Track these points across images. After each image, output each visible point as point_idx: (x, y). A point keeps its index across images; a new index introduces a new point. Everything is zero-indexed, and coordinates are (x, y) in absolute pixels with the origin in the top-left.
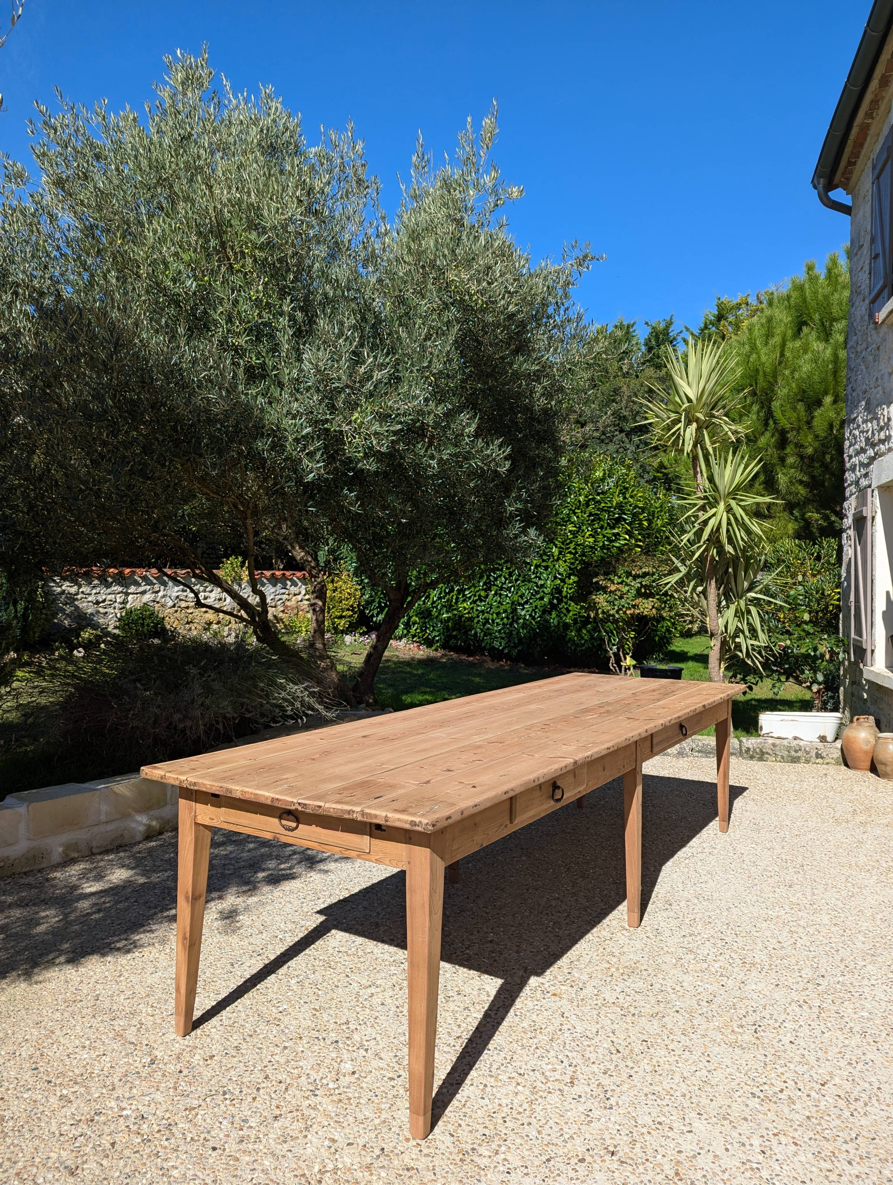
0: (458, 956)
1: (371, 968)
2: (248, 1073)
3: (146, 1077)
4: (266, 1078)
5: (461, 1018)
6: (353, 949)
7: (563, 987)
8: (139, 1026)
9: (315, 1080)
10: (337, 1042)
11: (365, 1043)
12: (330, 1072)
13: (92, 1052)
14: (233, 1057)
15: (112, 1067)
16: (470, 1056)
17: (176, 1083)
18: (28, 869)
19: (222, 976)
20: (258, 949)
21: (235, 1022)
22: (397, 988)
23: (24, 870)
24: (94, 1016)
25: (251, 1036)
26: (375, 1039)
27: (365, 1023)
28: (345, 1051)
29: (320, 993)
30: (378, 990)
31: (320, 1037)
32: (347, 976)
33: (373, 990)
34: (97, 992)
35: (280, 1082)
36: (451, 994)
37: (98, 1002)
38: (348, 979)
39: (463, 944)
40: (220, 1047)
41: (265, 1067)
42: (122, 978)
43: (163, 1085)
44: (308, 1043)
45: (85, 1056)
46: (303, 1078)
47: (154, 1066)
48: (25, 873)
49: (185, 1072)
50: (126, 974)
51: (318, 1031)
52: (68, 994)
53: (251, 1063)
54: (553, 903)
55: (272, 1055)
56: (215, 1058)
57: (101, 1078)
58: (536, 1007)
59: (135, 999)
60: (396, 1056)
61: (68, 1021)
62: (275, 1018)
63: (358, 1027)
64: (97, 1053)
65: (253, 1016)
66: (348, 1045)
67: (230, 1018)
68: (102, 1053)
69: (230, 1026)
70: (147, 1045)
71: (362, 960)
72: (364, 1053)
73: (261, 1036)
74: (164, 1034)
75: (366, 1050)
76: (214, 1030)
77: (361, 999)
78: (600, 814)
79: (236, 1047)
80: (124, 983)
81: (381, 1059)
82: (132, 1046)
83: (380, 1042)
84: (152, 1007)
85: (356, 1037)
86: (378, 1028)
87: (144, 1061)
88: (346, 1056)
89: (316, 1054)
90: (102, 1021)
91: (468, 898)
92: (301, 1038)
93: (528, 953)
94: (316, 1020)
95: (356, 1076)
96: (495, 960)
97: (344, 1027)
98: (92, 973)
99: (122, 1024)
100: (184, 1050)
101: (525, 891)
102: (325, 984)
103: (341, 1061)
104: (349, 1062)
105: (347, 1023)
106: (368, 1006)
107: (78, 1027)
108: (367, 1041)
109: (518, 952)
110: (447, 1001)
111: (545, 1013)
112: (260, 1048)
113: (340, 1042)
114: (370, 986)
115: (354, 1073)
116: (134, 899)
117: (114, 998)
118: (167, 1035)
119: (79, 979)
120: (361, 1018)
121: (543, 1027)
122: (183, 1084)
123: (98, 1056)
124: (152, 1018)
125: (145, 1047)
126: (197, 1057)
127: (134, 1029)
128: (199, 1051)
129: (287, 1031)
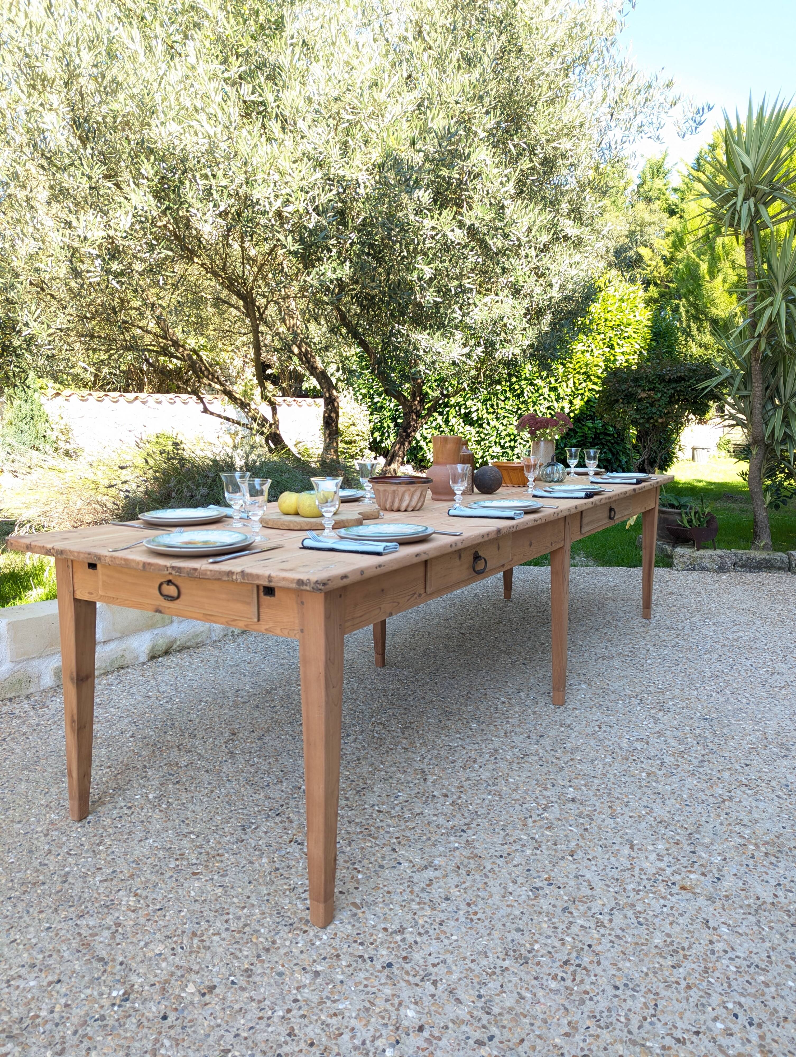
0: (534, 821)
1: (424, 838)
2: (264, 1022)
3: (113, 1028)
4: (289, 1035)
5: (562, 926)
6: (397, 808)
7: (692, 876)
8: (114, 928)
9: (364, 1043)
10: (390, 965)
11: (431, 969)
12: (386, 1025)
13: (43, 975)
14: (243, 989)
15: (67, 1005)
16: (591, 999)
17: (157, 1040)
19: (230, 846)
20: (276, 805)
21: (246, 925)
22: (463, 871)
23: (10, 695)
24: (56, 910)
25: (268, 950)
26: (444, 962)
27: (427, 932)
28: (403, 984)
29: (360, 876)
30: (437, 873)
31: (366, 956)
32: (394, 850)
33: (430, 873)
34: (67, 869)
35: (312, 1044)
36: (539, 884)
37: (66, 885)
38: (395, 855)
39: (538, 804)
40: (223, 970)
41: (289, 1011)
42: (101, 848)
43: (137, 1045)
44: (349, 966)
45: (32, 983)
46: (346, 1037)
47: (128, 1005)
48: (10, 700)
49: (172, 1017)
50: (108, 841)
51: (361, 944)
52: (29, 872)
53: (267, 1002)
54: (638, 745)
55: (298, 988)
56: (217, 991)
57: (49, 1026)
58: (665, 909)
59: (114, 882)
60: (480, 996)
61: (20, 918)
62: (301, 919)
63: (418, 939)
64: (50, 978)
65: (271, 915)
66: (407, 973)
67: (239, 918)
68: (56, 978)
69: (239, 932)
70: (121, 964)
71: (411, 825)
72: (432, 988)
73: (282, 951)
74: (146, 944)
75: (435, 983)
76: (216, 938)
77: (416, 889)
78: (657, 634)
79: (247, 970)
80: (103, 856)
81: (458, 1000)
82: (100, 965)
83: (454, 968)
84: (136, 895)
85: (417, 956)
86: (446, 942)
87: (114, 994)
88: (406, 994)
89: (361, 987)
90: (66, 919)
91: (529, 737)
92: (338, 956)
93: (627, 818)
94: (357, 925)
95: (426, 1034)
96: (586, 829)
97: (398, 938)
98: (64, 839)
99: (91, 923)
100: (172, 974)
101: (597, 729)
102: (365, 862)
103: (400, 1004)
104: (412, 1006)
105: (401, 930)
106: (427, 901)
107: (32, 929)
108: (434, 965)
109: (613, 817)
110: (536, 897)
111: (681, 920)
112: (280, 974)
113: (395, 966)
114: (426, 867)
115: (421, 1029)
116: (131, 733)
117: (89, 879)
118: (151, 946)
119: (47, 847)
120: (421, 922)
121: (686, 945)
122: (167, 1043)
123: (50, 984)
124: (133, 915)
125: (118, 967)
126: (191, 988)
127: (106, 933)
128: (193, 976)
129: (318, 943)
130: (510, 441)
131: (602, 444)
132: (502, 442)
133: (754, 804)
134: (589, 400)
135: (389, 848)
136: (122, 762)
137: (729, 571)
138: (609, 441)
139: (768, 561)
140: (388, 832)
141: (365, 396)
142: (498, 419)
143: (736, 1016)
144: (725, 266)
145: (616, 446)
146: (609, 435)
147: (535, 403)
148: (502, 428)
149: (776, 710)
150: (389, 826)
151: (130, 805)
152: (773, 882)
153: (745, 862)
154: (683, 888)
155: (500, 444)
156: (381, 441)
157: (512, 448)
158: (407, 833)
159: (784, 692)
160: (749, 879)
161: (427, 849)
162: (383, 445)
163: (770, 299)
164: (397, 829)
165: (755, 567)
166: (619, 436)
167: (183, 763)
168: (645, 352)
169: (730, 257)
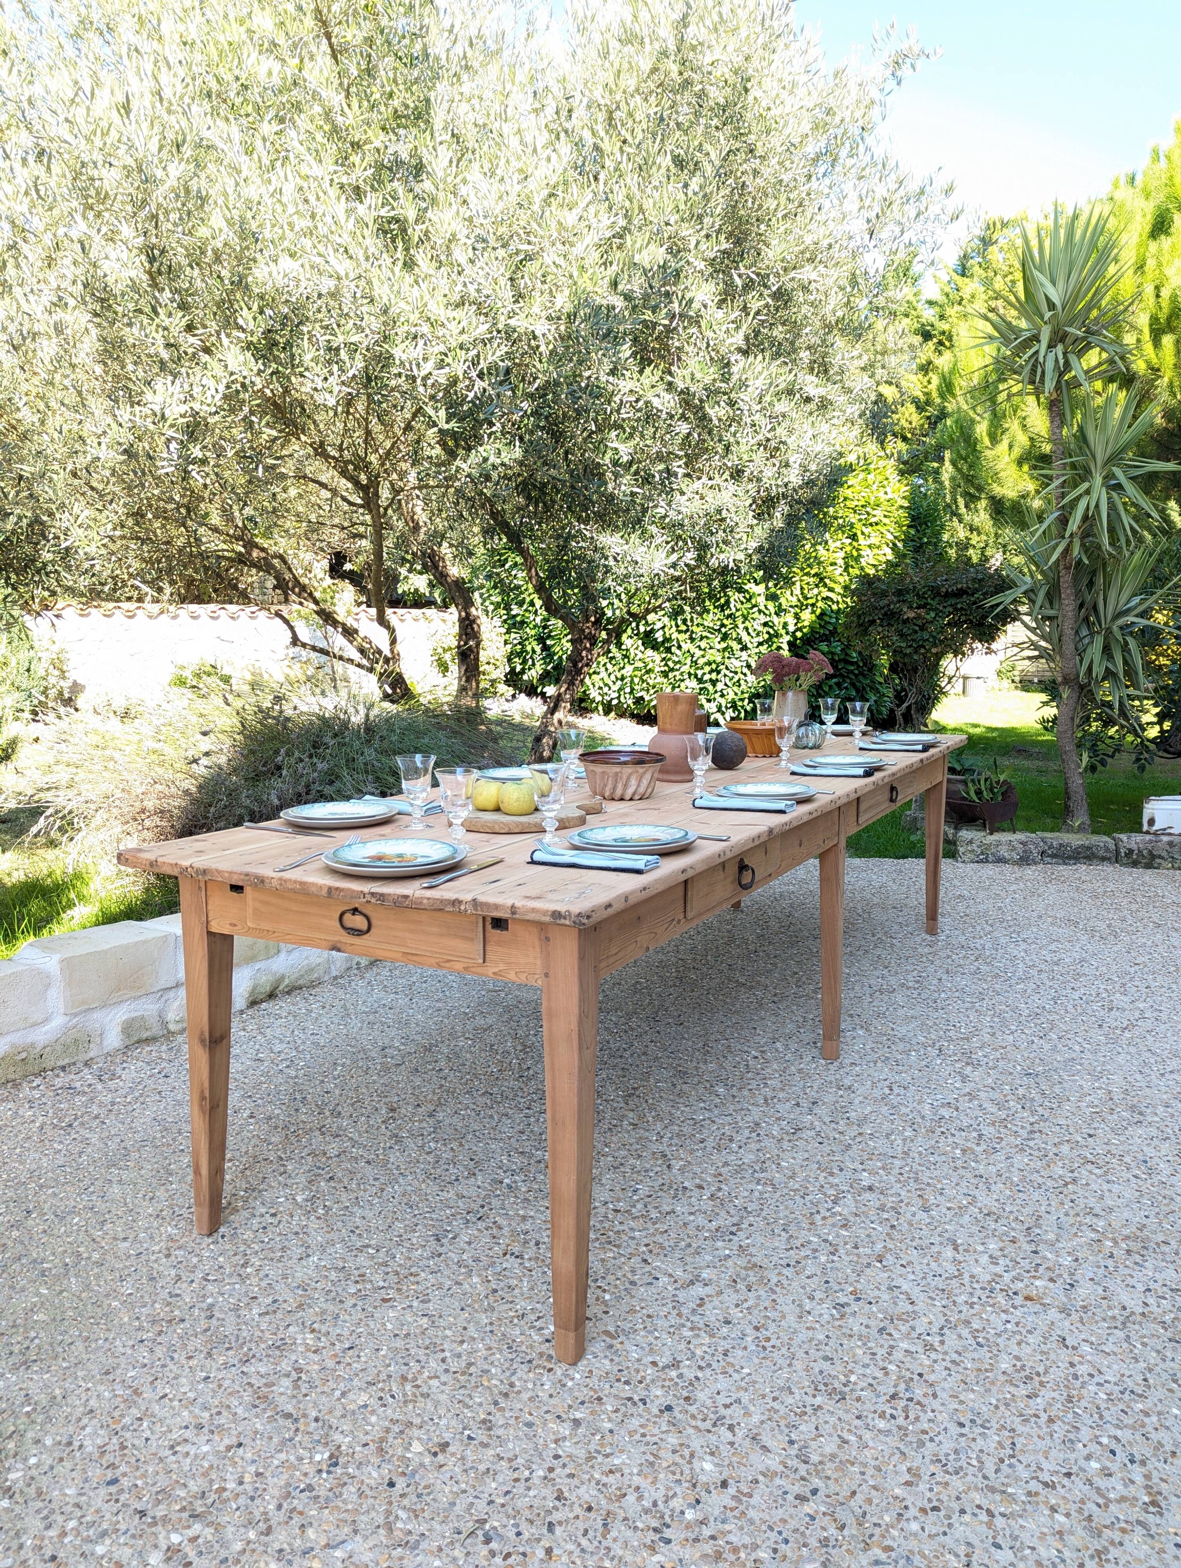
0: (824, 1218)
1: (683, 1244)
2: (522, 1485)
3: (327, 1499)
4: (558, 1498)
5: (881, 1352)
6: (639, 1206)
7: (1038, 1283)
8: (294, 1375)
9: (655, 1504)
10: (669, 1408)
11: (723, 1411)
12: (678, 1481)
13: (216, 1438)
14: (485, 1445)
15: (258, 1474)
16: (932, 1440)
17: (388, 1513)
18: (66, 1061)
19: (425, 1262)
20: (475, 1207)
21: (470, 1364)
22: (741, 1286)
23: (61, 1063)
24: (209, 1354)
25: (506, 1395)
26: (738, 1401)
27: (709, 1365)
28: (691, 1431)
29: (607, 1297)
30: (708, 1290)
31: (636, 1398)
32: (645, 1261)
33: (699, 1290)
34: (209, 1300)
35: (590, 1509)
36: (843, 1300)
37: (214, 1321)
38: (648, 1268)
39: (825, 1194)
40: (454, 1423)
41: (551, 1470)
42: (249, 1270)
43: (364, 1518)
44: (617, 1411)
45: (205, 1449)
46: (631, 1498)
47: (339, 1470)
48: (63, 1068)
49: (400, 1483)
50: (254, 1260)
51: (627, 1383)
52: (157, 1306)
53: (520, 1460)
54: (945, 1112)
55: (556, 1441)
56: (451, 1449)
57: (242, 1500)
58: (1009, 1326)
59: (279, 1315)
60: (792, 1442)
61: (164, 1366)
62: (541, 1355)
63: (700, 1375)
64: (227, 1442)
65: (500, 1351)
66: (693, 1417)
67: (459, 1356)
68: (234, 1441)
69: (463, 1373)
70: (317, 1420)
71: (662, 1227)
72: (729, 1434)
73: (525, 1396)
74: (343, 1394)
75: (731, 1428)
76: (434, 1383)
77: (685, 1311)
78: (948, 957)
79: (484, 1422)
80: (254, 1280)
81: (764, 1448)
82: (288, 1423)
83: (752, 1408)
84: (313, 1331)
85: (702, 1396)
86: (736, 1376)
87: (318, 1457)
88: (696, 1443)
89: (637, 1437)
90: (226, 1366)
91: (798, 1105)
92: (599, 1399)
93: (944, 1210)
94: (616, 1359)
95: (732, 1490)
96: (893, 1227)
97: (674, 1374)
98: (195, 1260)
99: (263, 1370)
100: (388, 1430)
101: (887, 1091)
102: (611, 1278)
103: (692, 1455)
104: (708, 1457)
105: (675, 1364)
106: (701, 1325)
107: (183, 1380)
108: (726, 1406)
109: (926, 1210)
110: (843, 1316)
111: (1031, 1339)
112: (529, 1425)
113: (677, 1410)
114: (692, 1283)
115: (724, 1484)
116: (248, 1112)
117: (242, 1312)
118: (351, 1396)
119: (173, 1272)
120: (699, 1352)
121: (1041, 1370)
122: (402, 1514)
123: (229, 1448)
124: (316, 1358)
125: (314, 1424)
126: (417, 1447)
127: (286, 1382)
128: (416, 1432)
129: (570, 1384)
130: (710, 672)
131: (841, 675)
132: (700, 673)
133: (1105, 1187)
134: (823, 614)
135: (639, 1259)
136: (246, 1153)
137: (1035, 863)
138: (852, 672)
139: (1089, 848)
140: (633, 1238)
141: (497, 606)
142: (692, 639)
143: (1113, 1452)
144: (1013, 425)
145: (861, 678)
146: (852, 663)
147: (745, 618)
148: (698, 653)
149: (1120, 1059)
150: (632, 1229)
151: (273, 1211)
152: (1141, 1288)
153: (1102, 1263)
154: (1028, 1298)
155: (696, 676)
156: (523, 672)
157: (714, 683)
158: (659, 1239)
159: (1127, 1034)
160: (1109, 1283)
161: (689, 1259)
162: (525, 677)
163: (1085, 486)
164: (644, 1233)
165: (1070, 858)
166: (865, 664)
167: (333, 1153)
168: (900, 545)
169: (1019, 413)
